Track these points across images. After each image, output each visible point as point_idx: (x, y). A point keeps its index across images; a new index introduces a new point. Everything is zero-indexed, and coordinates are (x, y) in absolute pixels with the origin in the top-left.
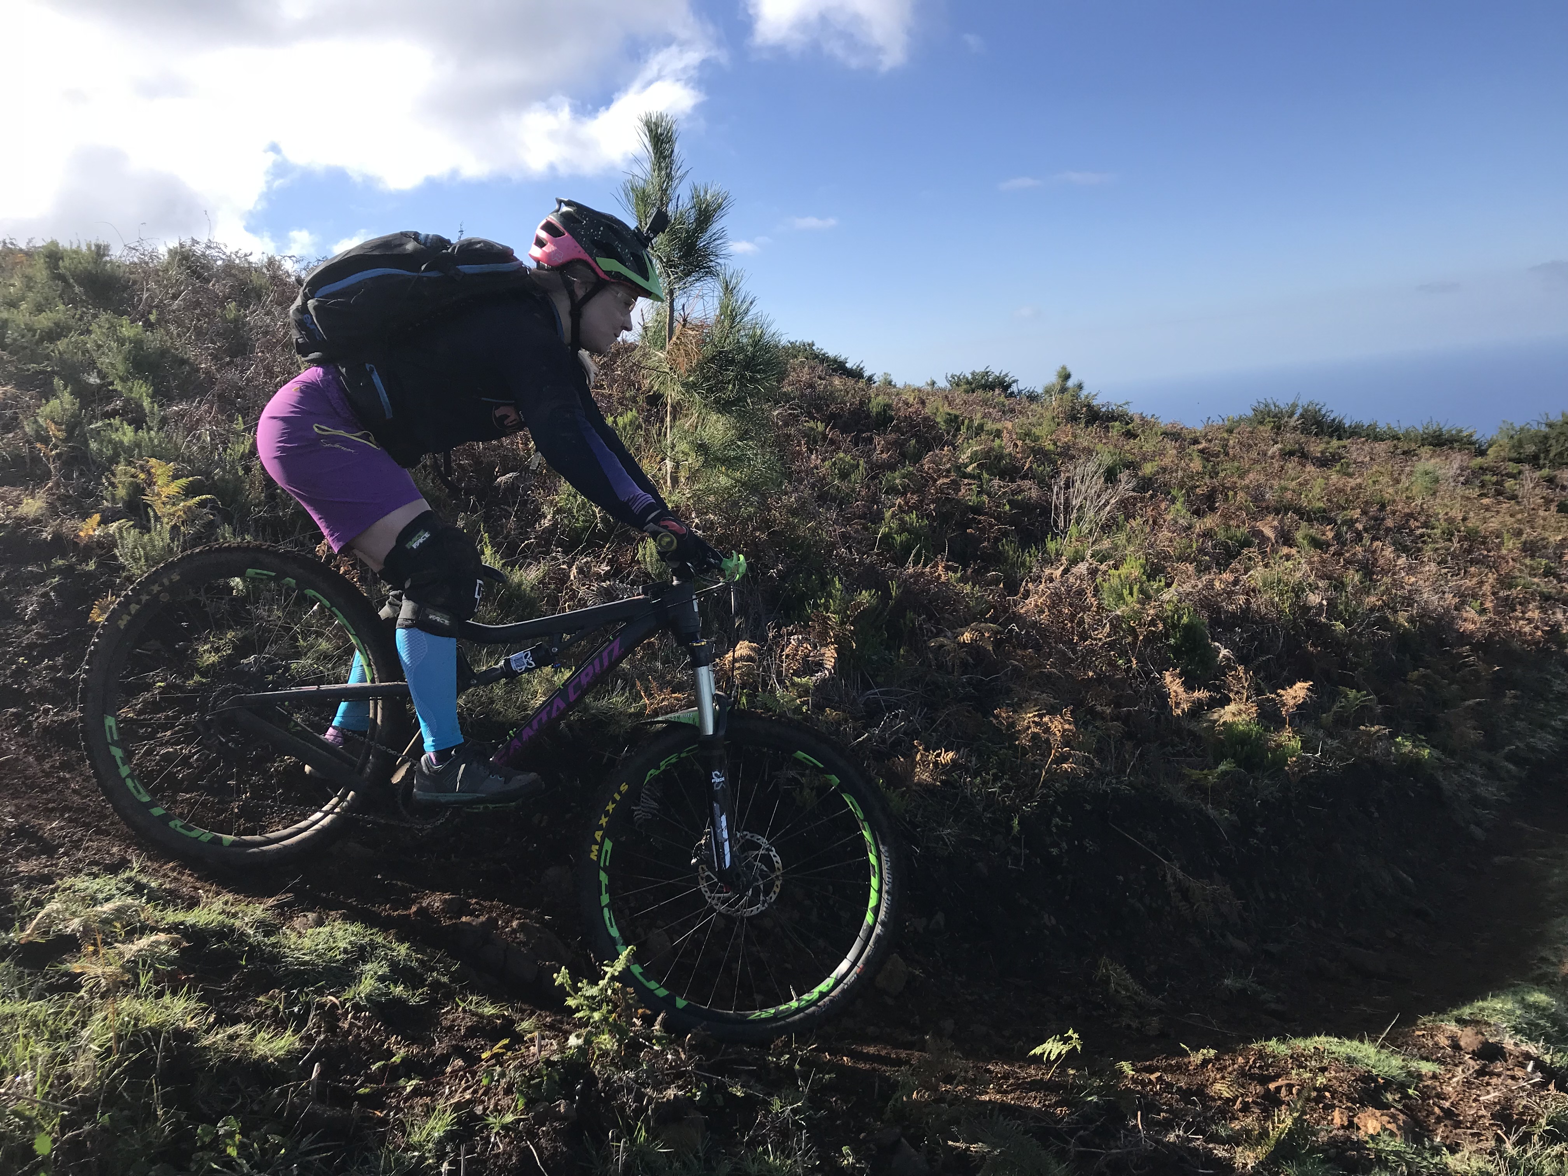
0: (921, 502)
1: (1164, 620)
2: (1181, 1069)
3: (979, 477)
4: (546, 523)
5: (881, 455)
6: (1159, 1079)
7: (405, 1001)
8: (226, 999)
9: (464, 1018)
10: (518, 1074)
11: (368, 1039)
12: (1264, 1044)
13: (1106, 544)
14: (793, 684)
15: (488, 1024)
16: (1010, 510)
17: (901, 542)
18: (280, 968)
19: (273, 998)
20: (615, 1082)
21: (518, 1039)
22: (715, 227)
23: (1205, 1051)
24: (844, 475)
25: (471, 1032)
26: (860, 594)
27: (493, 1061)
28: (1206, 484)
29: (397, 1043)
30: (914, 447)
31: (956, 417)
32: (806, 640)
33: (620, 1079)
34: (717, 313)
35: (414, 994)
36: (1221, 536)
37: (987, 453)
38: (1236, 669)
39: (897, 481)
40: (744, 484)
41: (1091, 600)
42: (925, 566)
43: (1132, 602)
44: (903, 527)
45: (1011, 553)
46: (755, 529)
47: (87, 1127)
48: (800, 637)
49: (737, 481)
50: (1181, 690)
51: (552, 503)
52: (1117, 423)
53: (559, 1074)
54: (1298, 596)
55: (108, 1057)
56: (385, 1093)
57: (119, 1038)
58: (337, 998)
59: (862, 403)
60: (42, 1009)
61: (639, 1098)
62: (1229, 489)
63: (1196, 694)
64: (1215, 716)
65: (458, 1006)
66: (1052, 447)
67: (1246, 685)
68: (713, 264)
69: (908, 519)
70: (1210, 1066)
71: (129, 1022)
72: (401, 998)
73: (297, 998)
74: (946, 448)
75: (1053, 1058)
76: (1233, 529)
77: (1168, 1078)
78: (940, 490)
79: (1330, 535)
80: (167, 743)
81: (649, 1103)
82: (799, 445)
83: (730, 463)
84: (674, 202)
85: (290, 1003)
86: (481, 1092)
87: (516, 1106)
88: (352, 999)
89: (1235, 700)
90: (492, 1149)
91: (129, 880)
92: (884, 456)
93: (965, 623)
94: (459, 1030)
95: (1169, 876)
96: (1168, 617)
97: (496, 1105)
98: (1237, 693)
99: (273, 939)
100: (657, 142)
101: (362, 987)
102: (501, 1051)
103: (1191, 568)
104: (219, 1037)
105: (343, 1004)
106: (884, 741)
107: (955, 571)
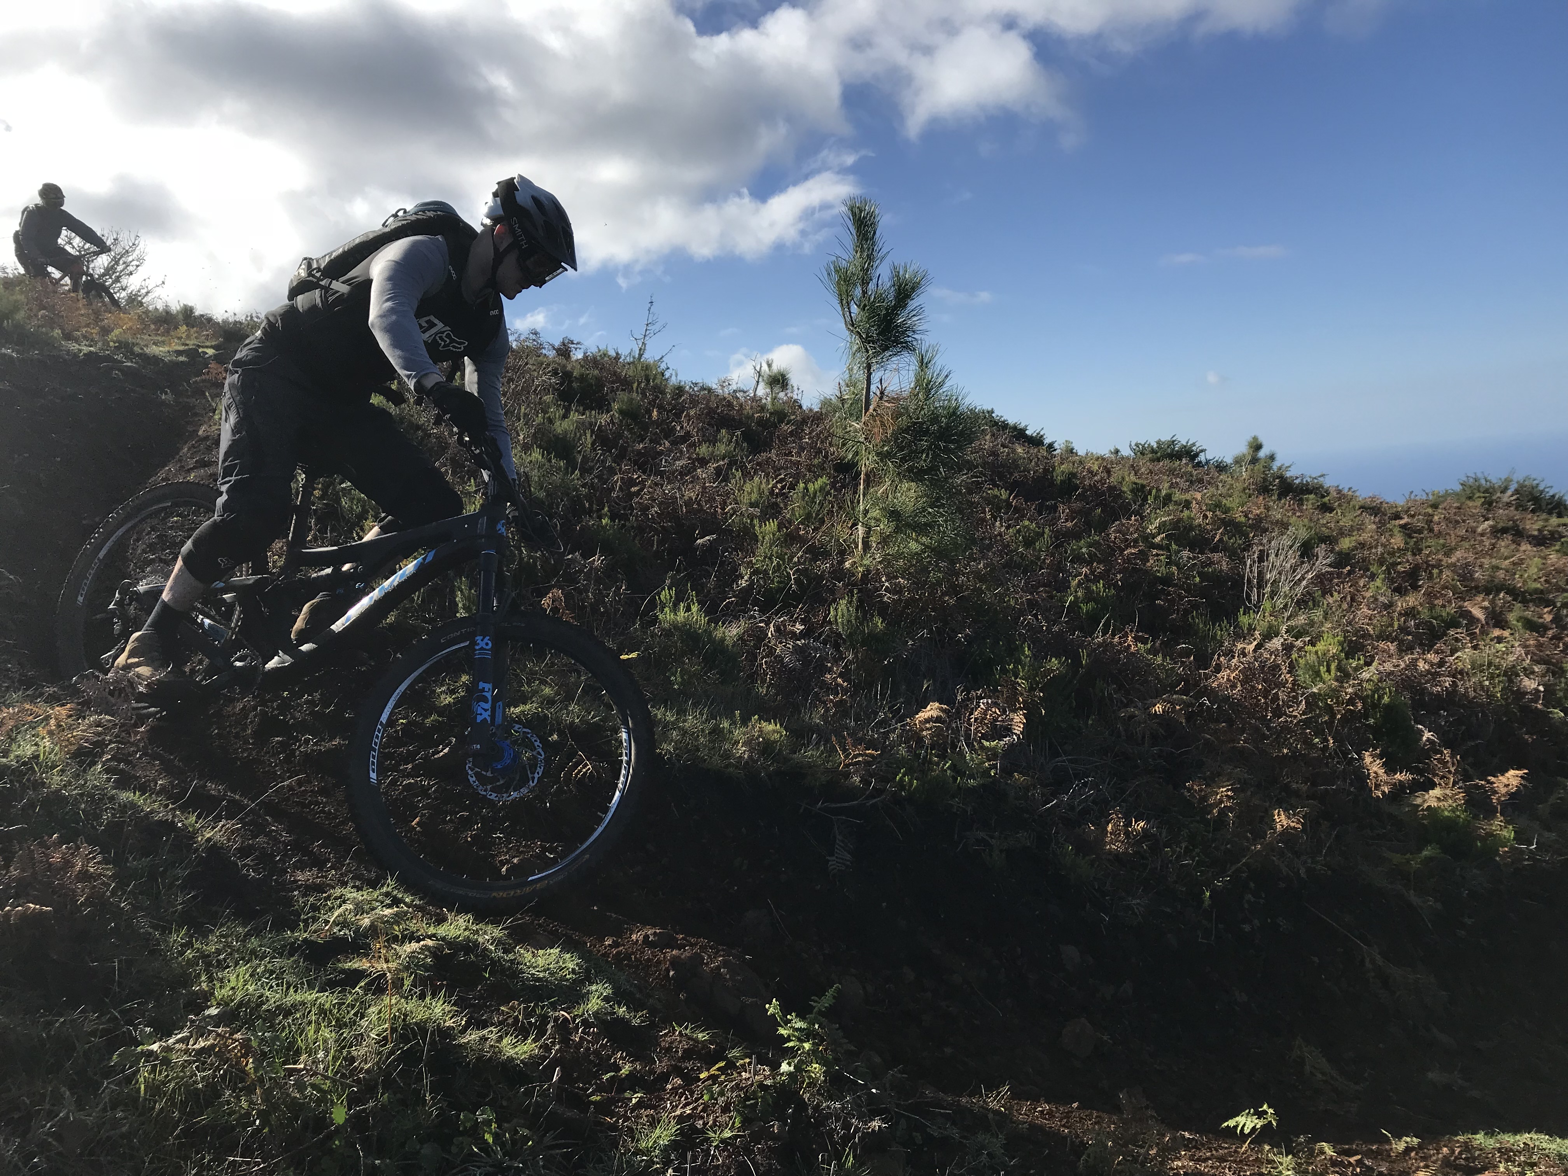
0: (1107, 571)
1: (1363, 699)
2: (1382, 1155)
3: (1167, 548)
4: (743, 583)
5: (1065, 524)
6: (1359, 1163)
7: (627, 1022)
8: (474, 1005)
9: (680, 1042)
10: (734, 1094)
11: (597, 1053)
12: (1470, 1136)
13: (1301, 619)
14: (982, 747)
15: (703, 1049)
16: (1201, 582)
17: (1087, 611)
18: (517, 982)
19: (513, 1009)
20: (824, 1109)
21: (731, 1065)
22: (912, 304)
23: (1408, 1139)
24: (1029, 543)
25: (688, 1054)
26: (1050, 661)
27: (710, 1082)
28: (1408, 561)
29: (622, 1058)
30: (1100, 516)
31: (1143, 486)
32: (995, 704)
33: (829, 1107)
34: (912, 385)
35: (635, 1016)
36: (1425, 614)
37: (1176, 524)
38: (1442, 753)
39: (1084, 550)
40: (933, 550)
41: (1285, 676)
42: (1113, 635)
43: (1330, 679)
44: (1090, 597)
45: (1201, 626)
46: (944, 594)
47: (371, 1104)
48: (990, 701)
49: (927, 547)
50: (1381, 772)
51: (750, 564)
52: (1312, 496)
53: (772, 1097)
54: (1510, 681)
55: (385, 1045)
56: (613, 1101)
57: (393, 1030)
58: (569, 1014)
59: (1046, 471)
60: (327, 999)
61: (847, 1126)
62: (1433, 566)
63: (1398, 776)
64: (1419, 801)
65: (674, 1030)
66: (1243, 519)
67: (1453, 770)
68: (910, 339)
69: (1094, 588)
70: (1413, 1154)
71: (399, 1017)
72: (623, 1018)
73: (534, 1010)
74: (1133, 518)
75: (1247, 1131)
76: (1438, 609)
77: (1368, 1162)
78: (1128, 560)
79: (1548, 618)
80: (409, 776)
81: (855, 1132)
82: (984, 512)
83: (922, 529)
84: (875, 281)
85: (528, 1015)
86: (700, 1109)
87: (734, 1123)
88: (581, 1016)
89: (1440, 784)
90: (712, 1161)
91: (387, 894)
92: (1069, 524)
93: (1157, 695)
94: (677, 1052)
95: (1367, 960)
96: (1367, 696)
97: (715, 1121)
98: (1442, 777)
99: (511, 956)
100: (860, 226)
101: (590, 1005)
102: (717, 1073)
103: (1392, 647)
104: (472, 1036)
105: (574, 1020)
106: (1072, 808)
107: (1144, 642)
